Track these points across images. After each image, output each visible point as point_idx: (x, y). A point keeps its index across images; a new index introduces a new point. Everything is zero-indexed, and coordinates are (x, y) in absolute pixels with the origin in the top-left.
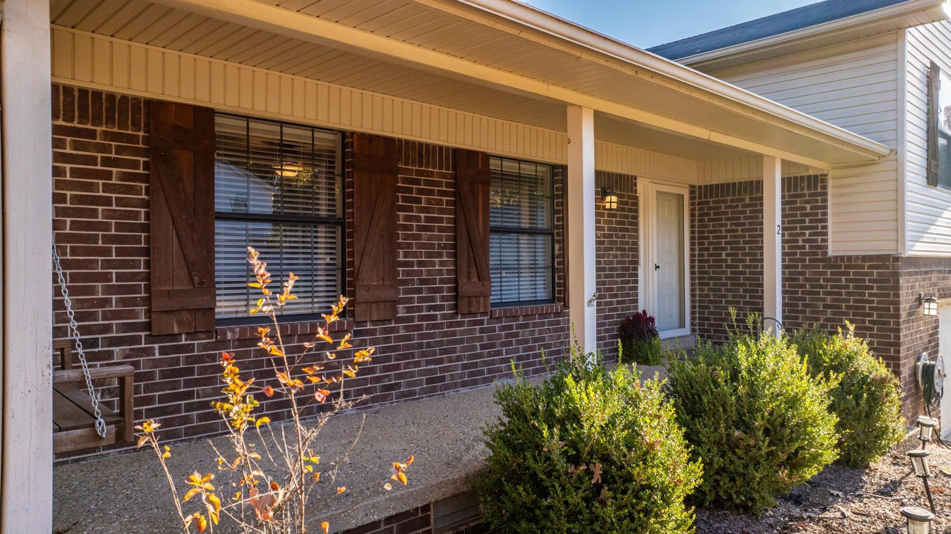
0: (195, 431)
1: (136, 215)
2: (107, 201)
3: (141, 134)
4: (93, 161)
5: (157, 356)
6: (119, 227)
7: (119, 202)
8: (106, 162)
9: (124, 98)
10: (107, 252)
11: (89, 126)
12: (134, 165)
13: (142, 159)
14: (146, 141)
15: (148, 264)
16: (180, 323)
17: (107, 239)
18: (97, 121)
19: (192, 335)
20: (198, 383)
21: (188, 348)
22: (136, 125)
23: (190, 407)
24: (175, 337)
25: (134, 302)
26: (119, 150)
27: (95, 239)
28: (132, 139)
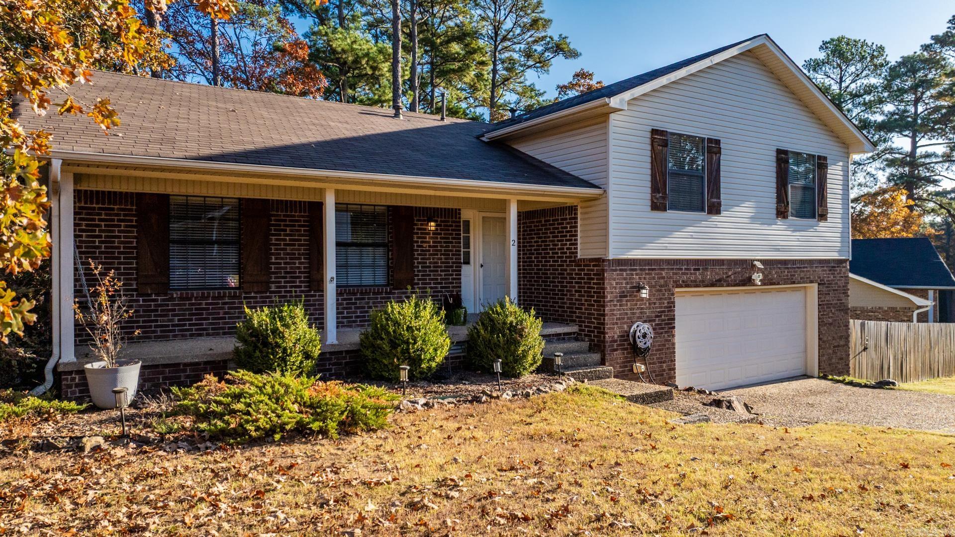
0: (159, 337)
1: (132, 242)
2: (119, 237)
3: (134, 207)
4: (113, 220)
5: (141, 303)
6: (124, 248)
7: (125, 237)
8: (119, 220)
9: (127, 193)
10: (119, 258)
11: (112, 206)
12: (131, 221)
13: (135, 218)
14: (136, 210)
15: (137, 263)
16: (151, 289)
17: (119, 253)
18: (115, 204)
19: (157, 295)
20: (161, 316)
21: (156, 300)
22: (132, 205)
23: (156, 326)
24: (150, 295)
25: (131, 279)
26: (125, 215)
27: (114, 253)
28: (131, 210)
